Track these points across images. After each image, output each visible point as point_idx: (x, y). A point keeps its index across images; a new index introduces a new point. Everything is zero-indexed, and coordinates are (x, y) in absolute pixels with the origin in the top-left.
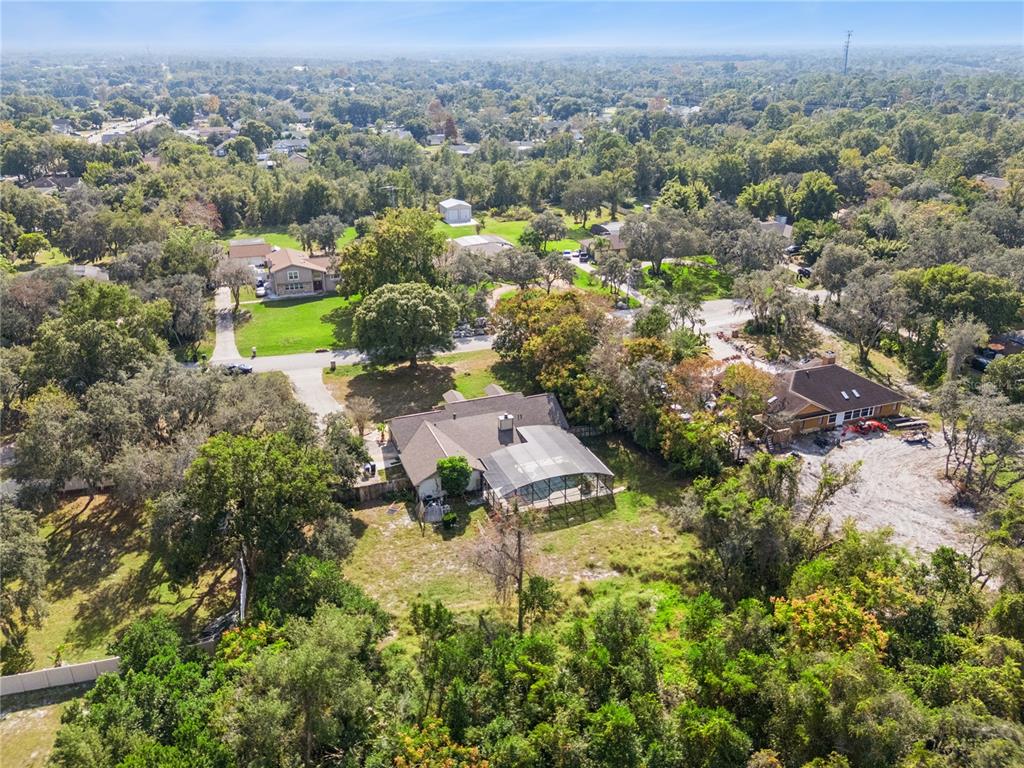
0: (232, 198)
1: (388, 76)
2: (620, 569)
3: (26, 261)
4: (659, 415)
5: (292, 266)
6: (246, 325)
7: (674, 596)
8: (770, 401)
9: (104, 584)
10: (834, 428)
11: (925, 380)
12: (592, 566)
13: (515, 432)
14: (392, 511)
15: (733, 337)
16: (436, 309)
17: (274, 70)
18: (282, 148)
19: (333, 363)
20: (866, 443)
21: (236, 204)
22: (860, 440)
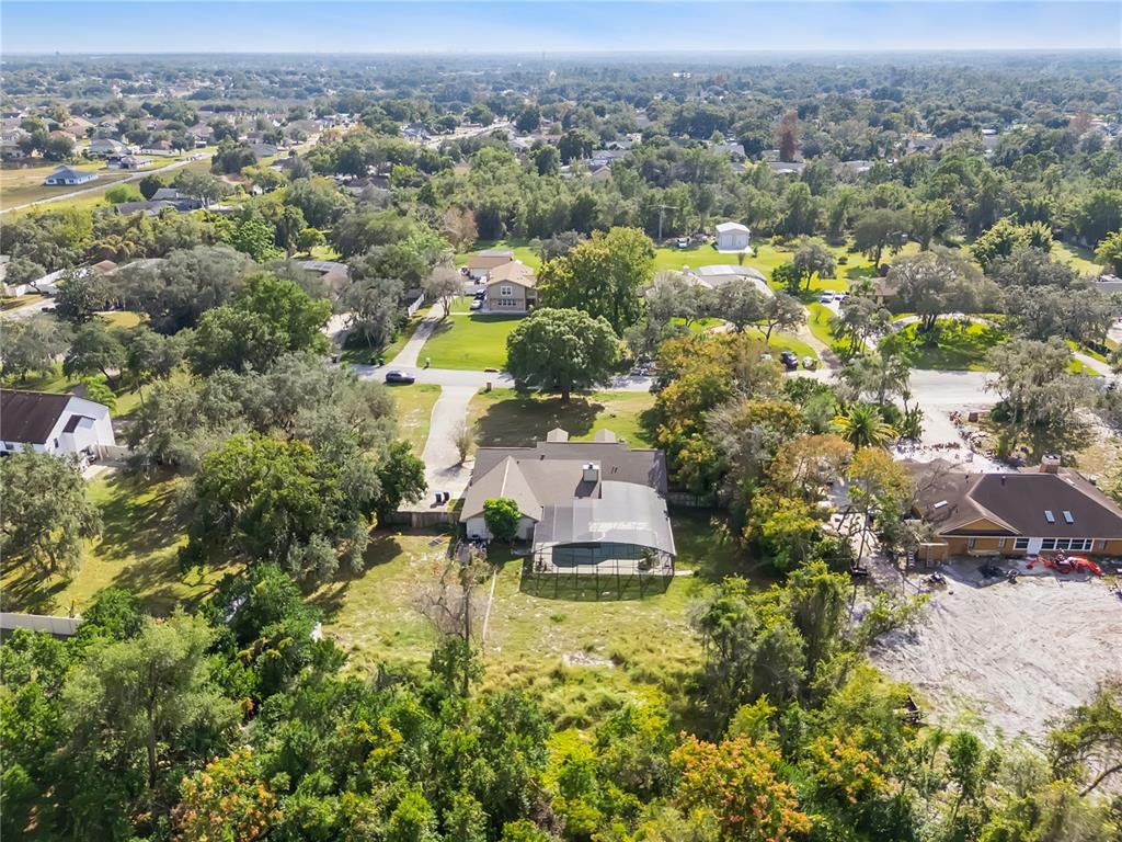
0: (499, 208)
1: (769, 84)
2: (618, 660)
3: (303, 254)
4: (754, 495)
5: (506, 281)
6: (442, 336)
7: (655, 706)
8: (936, 506)
9: (156, 554)
10: (1020, 557)
12: (590, 649)
13: (598, 485)
14: (433, 544)
15: (970, 420)
16: (586, 340)
17: (650, 77)
18: (601, 159)
19: (489, 384)
20: (1057, 584)
21: (502, 214)
22: (1051, 580)
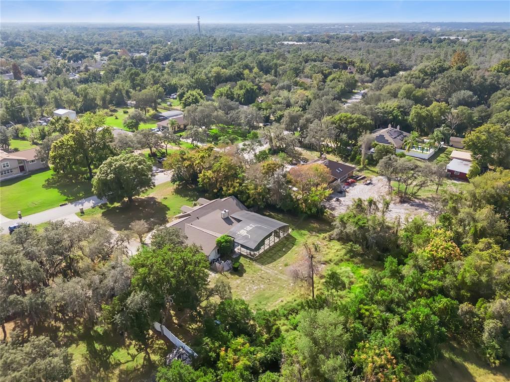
5: (5, 159)
7: (353, 266)
11: (350, 160)
13: (230, 218)
19: (79, 210)
